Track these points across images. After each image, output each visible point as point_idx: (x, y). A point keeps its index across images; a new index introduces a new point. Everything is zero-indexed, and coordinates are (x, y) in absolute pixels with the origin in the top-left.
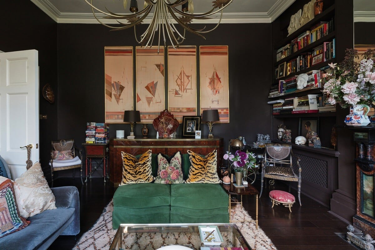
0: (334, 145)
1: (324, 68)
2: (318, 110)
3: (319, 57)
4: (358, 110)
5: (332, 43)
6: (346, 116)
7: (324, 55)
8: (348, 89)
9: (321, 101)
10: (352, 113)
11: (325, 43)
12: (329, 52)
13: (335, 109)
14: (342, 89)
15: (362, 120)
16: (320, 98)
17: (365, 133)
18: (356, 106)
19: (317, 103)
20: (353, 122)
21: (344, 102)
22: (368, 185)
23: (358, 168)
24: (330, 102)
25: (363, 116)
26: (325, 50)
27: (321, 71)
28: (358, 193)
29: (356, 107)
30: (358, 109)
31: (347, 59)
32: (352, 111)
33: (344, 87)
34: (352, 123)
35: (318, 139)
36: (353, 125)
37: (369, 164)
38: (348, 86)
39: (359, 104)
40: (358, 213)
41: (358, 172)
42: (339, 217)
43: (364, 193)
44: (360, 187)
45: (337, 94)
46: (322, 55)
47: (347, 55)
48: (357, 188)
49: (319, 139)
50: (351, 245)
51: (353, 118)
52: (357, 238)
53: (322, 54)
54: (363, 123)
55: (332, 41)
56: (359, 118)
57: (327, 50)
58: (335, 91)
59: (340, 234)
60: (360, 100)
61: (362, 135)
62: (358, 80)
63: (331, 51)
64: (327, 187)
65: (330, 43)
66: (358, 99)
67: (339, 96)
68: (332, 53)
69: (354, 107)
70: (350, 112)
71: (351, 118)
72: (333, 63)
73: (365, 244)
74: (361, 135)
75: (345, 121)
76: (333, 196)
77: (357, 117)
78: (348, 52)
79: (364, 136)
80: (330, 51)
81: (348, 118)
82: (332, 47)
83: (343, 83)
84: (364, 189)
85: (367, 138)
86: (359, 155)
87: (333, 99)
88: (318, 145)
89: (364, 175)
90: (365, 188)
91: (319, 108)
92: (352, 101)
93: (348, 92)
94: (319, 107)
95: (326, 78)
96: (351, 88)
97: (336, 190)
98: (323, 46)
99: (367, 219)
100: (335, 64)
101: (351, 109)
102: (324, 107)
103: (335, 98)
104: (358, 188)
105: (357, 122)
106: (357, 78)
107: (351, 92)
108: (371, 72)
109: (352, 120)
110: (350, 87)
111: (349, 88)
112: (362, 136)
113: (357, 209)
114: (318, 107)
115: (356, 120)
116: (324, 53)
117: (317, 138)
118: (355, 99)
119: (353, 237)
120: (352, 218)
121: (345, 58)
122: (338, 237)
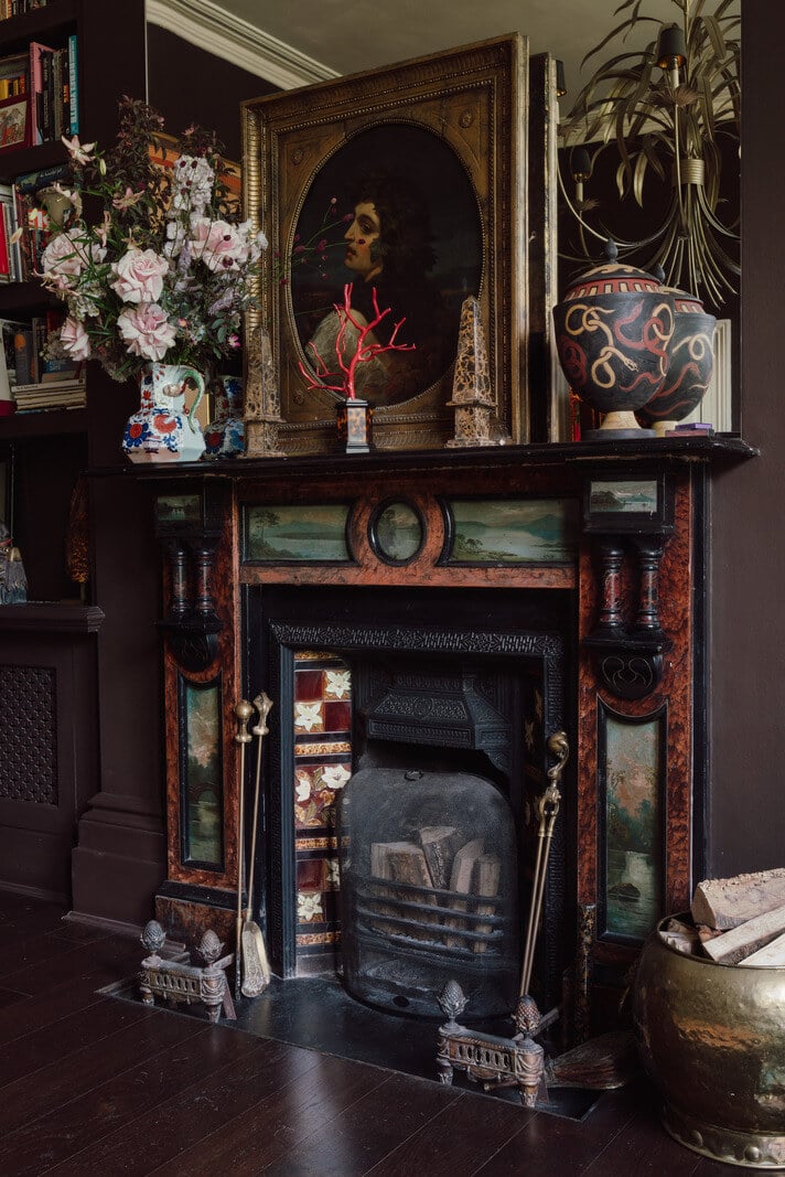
0: (82, 580)
1: (32, 179)
2: (13, 404)
3: (10, 118)
4: (166, 391)
5: (65, 58)
6: (128, 420)
7: (34, 109)
8: (136, 283)
9: (22, 357)
10: (150, 406)
11: (36, 49)
12: (51, 99)
13: (84, 394)
14: (117, 278)
15: (182, 438)
16: (21, 341)
17: (192, 497)
18: (162, 373)
19: (9, 367)
20: (152, 445)
21: (120, 345)
22: (201, 730)
23: (169, 662)
24: (66, 347)
25: (184, 419)
26: (38, 88)
27: (21, 193)
28: (172, 777)
29: (161, 377)
30: (169, 388)
31: (125, 147)
32: (147, 395)
33: (123, 267)
34: (149, 451)
35: (15, 560)
36: (155, 459)
37: (203, 634)
38: (137, 267)
39: (172, 364)
40: (173, 868)
41: (169, 683)
42: (104, 925)
43: (190, 770)
44: (176, 747)
45: (96, 301)
46: (22, 106)
47: (127, 129)
48: (169, 756)
49: (19, 556)
50: (155, 1010)
51: (152, 428)
52: (176, 969)
53: (25, 103)
54: (186, 450)
55: (67, 47)
56: (171, 426)
57: (44, 85)
58: (89, 290)
59: (118, 989)
60: (176, 339)
61: (180, 508)
62: (168, 248)
63: (62, 96)
64: (55, 802)
65: (57, 54)
66: (166, 337)
67: (103, 314)
68: (67, 107)
69: (155, 379)
70: (143, 401)
71: (146, 426)
72: (82, 143)
73: (201, 976)
74: (177, 507)
75: (125, 443)
76: (82, 833)
77: (167, 421)
78: (127, 111)
79: (188, 509)
80: (57, 98)
81: (137, 426)
82: (66, 81)
83: (116, 252)
84: (190, 753)
85: (195, 517)
86: (174, 600)
87: (80, 330)
88: (15, 592)
89: (189, 691)
90: (194, 747)
91: (14, 389)
92: (151, 341)
93: (134, 297)
94: (17, 384)
95: (41, 232)
96: (148, 277)
97: (94, 801)
98: (28, 60)
99: (202, 882)
100: (88, 147)
101: (144, 388)
102: (40, 386)
103: (89, 324)
104: (171, 757)
105: (164, 446)
106: (166, 240)
107: (147, 298)
108: (208, 220)
109: (150, 434)
110: (144, 274)
111: (139, 277)
112: (183, 512)
113: (171, 854)
114: (11, 385)
115: (162, 436)
116: (34, 98)
117: (9, 554)
118: (158, 334)
119: (163, 971)
120: (154, 900)
121: (120, 139)
122: (110, 1000)
